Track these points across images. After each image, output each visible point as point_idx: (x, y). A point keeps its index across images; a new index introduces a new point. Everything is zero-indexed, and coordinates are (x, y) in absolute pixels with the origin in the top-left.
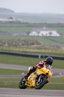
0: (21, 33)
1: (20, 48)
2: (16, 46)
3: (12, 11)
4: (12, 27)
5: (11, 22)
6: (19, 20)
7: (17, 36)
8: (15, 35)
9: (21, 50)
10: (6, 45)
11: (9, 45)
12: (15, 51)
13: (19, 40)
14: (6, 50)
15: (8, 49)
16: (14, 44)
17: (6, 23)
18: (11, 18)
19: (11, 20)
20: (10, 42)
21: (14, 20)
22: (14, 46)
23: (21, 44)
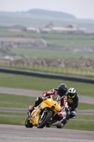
0: (85, 48)
1: (82, 70)
2: (76, 67)
3: (72, 17)
4: (71, 39)
5: (70, 33)
6: (82, 29)
7: (78, 52)
8: (75, 51)
9: (84, 73)
10: (63, 65)
11: (67, 65)
12: (75, 75)
13: (81, 58)
14: (62, 73)
15: (64, 71)
16: (74, 64)
17: (63, 33)
18: (71, 27)
19: (70, 29)
20: (68, 62)
21: (74, 29)
22: (73, 67)
23: (84, 64)
